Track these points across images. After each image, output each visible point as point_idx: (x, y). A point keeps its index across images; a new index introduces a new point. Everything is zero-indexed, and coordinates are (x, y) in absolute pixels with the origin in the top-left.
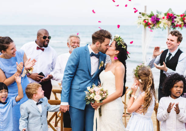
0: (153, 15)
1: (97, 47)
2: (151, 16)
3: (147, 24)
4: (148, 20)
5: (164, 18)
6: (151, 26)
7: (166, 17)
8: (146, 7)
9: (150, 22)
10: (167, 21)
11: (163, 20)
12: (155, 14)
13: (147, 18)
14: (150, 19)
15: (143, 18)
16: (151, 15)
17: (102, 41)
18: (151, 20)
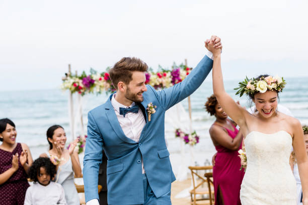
0: (86, 76)
1: (122, 92)
2: (81, 78)
3: (78, 89)
4: (78, 83)
5: (100, 79)
6: (82, 91)
7: (103, 78)
8: (69, 66)
9: (81, 85)
10: (105, 83)
11: (100, 82)
12: (88, 74)
13: (77, 80)
14: (81, 81)
15: (72, 81)
16: (82, 75)
17: (128, 79)
18: (83, 83)
